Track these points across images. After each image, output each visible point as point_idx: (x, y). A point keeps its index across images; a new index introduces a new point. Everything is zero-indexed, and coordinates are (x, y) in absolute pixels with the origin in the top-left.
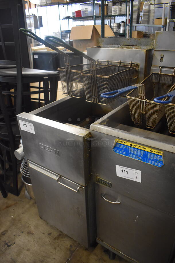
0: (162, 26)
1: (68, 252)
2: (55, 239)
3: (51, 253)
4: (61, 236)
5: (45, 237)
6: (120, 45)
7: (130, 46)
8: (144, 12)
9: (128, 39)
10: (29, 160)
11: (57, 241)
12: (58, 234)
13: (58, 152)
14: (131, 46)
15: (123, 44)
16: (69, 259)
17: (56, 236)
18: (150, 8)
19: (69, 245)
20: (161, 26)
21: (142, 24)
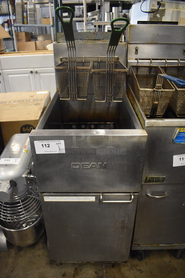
0: (52, 25)
2: (74, 276)
4: (78, 270)
6: (85, 40)
7: (96, 41)
8: (29, 11)
9: (94, 33)
10: (44, 193)
12: (73, 269)
13: (105, 165)
14: (98, 40)
15: (87, 39)
18: (35, 7)
20: (50, 26)
21: (30, 24)
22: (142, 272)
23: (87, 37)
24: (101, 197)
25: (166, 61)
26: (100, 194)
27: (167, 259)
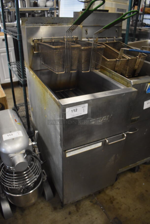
1: (96, 206)
2: (78, 211)
3: (89, 219)
4: (78, 205)
5: (71, 218)
11: (81, 210)
12: (74, 206)
16: (102, 208)
17: (75, 209)
19: (90, 203)
22: (119, 189)
23: (46, 22)
24: (107, 141)
25: (106, 38)
26: (106, 139)
27: (129, 175)
